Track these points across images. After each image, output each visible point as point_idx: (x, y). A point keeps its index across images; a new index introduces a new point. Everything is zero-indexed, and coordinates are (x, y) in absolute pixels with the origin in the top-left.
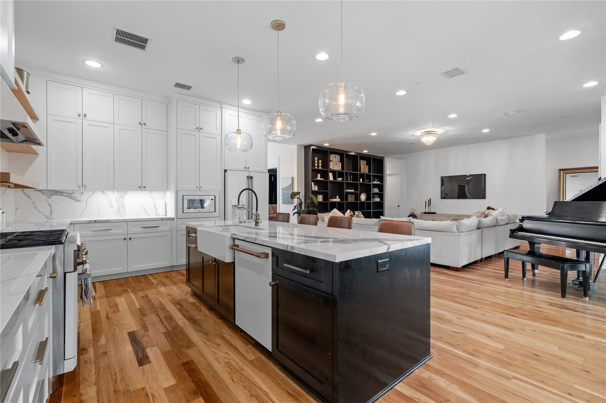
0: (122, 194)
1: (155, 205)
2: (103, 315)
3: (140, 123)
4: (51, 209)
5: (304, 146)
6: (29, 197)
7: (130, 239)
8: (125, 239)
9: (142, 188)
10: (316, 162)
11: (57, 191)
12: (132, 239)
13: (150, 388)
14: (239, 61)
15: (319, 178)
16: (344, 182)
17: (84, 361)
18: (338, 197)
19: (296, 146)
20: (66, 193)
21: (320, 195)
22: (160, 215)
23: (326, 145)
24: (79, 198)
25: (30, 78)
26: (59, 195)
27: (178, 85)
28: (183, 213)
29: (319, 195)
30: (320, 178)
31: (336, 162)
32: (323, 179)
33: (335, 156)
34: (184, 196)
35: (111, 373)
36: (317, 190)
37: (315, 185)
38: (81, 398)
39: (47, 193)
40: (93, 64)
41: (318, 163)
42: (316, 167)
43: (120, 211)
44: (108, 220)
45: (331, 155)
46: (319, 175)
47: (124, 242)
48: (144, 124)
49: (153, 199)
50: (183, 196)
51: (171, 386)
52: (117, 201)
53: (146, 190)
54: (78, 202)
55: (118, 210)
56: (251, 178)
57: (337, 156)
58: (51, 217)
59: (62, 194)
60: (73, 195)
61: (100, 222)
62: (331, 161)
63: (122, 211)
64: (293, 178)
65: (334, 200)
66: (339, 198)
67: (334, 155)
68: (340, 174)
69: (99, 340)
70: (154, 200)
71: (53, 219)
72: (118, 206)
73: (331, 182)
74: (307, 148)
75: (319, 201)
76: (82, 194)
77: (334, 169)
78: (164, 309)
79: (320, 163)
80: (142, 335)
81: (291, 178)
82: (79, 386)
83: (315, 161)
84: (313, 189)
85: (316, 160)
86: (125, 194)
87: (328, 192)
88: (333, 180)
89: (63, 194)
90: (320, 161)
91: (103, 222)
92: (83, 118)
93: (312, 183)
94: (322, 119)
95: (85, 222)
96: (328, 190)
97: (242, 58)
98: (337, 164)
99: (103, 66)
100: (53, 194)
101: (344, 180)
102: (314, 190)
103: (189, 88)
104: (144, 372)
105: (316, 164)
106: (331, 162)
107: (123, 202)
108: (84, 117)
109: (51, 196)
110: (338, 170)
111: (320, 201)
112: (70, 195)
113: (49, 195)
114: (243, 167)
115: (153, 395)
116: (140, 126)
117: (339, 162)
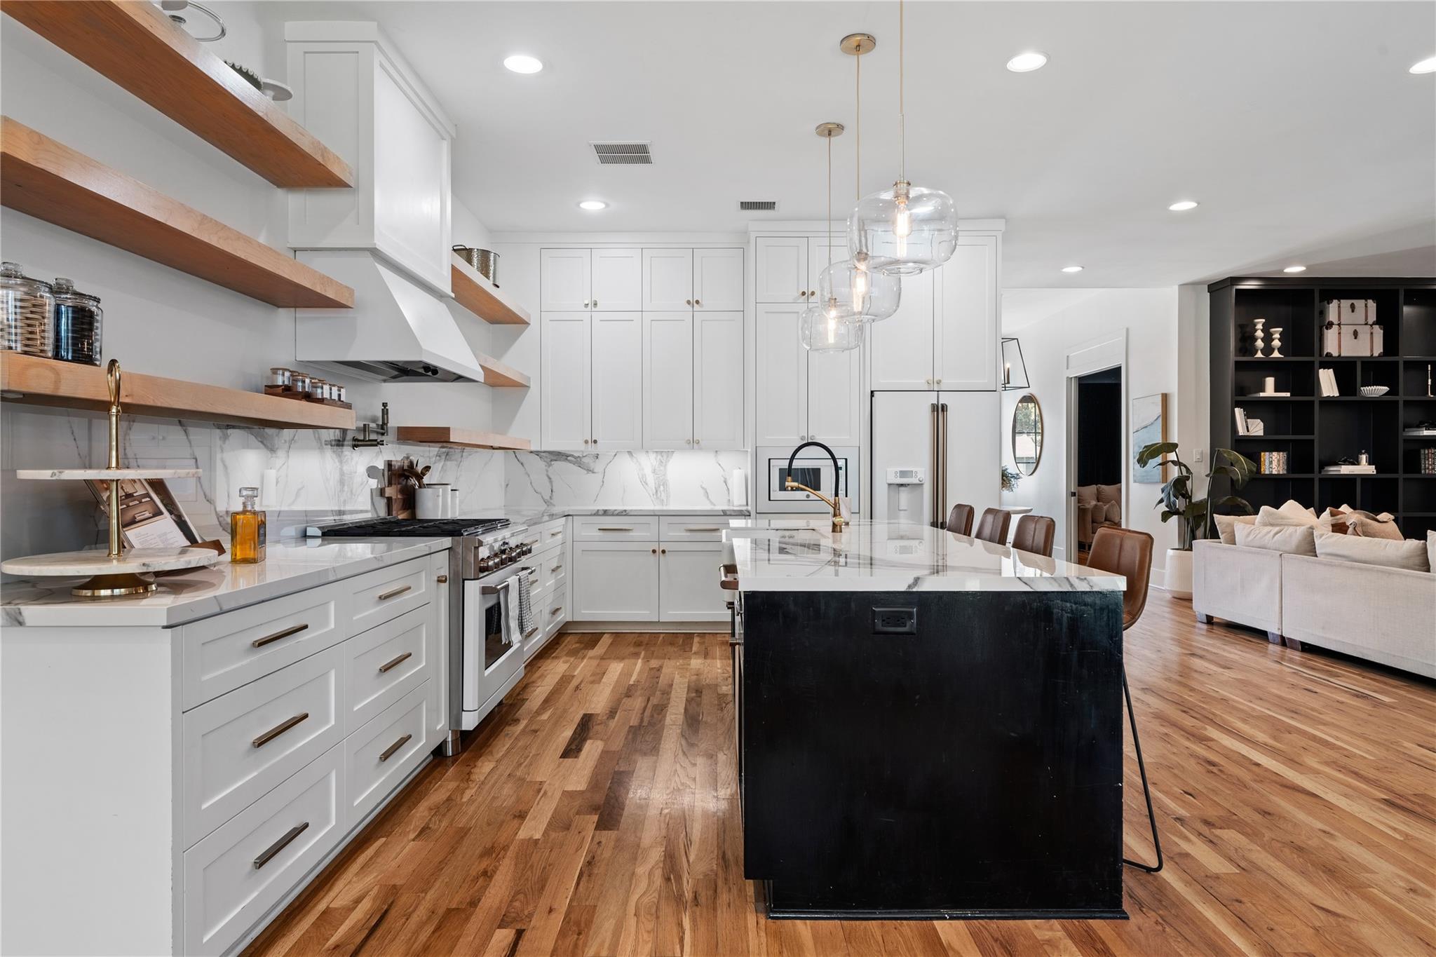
0: (662, 456)
1: (725, 482)
2: (575, 683)
3: (689, 302)
4: (552, 486)
5: (1209, 286)
6: (522, 464)
7: (664, 552)
8: (654, 551)
9: (693, 444)
10: (1259, 334)
11: (559, 453)
12: (667, 552)
13: (549, 784)
14: (830, 131)
15: (1269, 389)
16: (1397, 402)
17: (506, 732)
18: (1364, 458)
19: (1176, 288)
20: (572, 456)
21: (1275, 454)
22: (735, 504)
23: (1295, 270)
24: (592, 466)
25: (499, 260)
26: (563, 461)
27: (746, 206)
28: (770, 500)
29: (1271, 451)
30: (1276, 391)
31: (1352, 328)
32: (1288, 394)
33: (1353, 307)
34: (771, 460)
35: (523, 754)
36: (1261, 433)
37: (1249, 415)
38: (472, 771)
39: (546, 457)
40: (592, 205)
41: (1268, 339)
42: (1259, 355)
43: (659, 494)
44: (625, 511)
45: (1329, 304)
46: (1270, 382)
47: (653, 558)
48: (697, 302)
49: (722, 468)
50: (769, 460)
51: (576, 791)
52: (654, 471)
53: (701, 449)
54: (591, 474)
55: (657, 491)
56: (944, 408)
57: (1360, 304)
58: (552, 501)
59: (566, 459)
60: (584, 460)
61: (613, 515)
62: (1330, 325)
63: (663, 493)
64: (1165, 398)
65: (1346, 470)
66: (1370, 464)
67: (1346, 304)
68: (1375, 370)
69: (542, 714)
70: (724, 470)
71: (554, 505)
72: (655, 483)
73: (1329, 402)
74: (1217, 289)
75: (1267, 472)
76: (597, 458)
77: (1342, 355)
78: (667, 693)
79: (1277, 336)
80: (598, 722)
81: (1159, 398)
82: (480, 757)
83: (1256, 330)
84: (1242, 431)
85: (1260, 326)
86: (668, 457)
87: (1312, 441)
88: (1337, 394)
89: (569, 458)
90: (1277, 332)
91: (617, 515)
92: (593, 309)
93: (1237, 410)
94: (1193, 201)
95: (589, 514)
96: (1313, 434)
97: (834, 123)
98: (1360, 336)
99: (607, 205)
100: (555, 458)
101: (1397, 394)
102: (1246, 434)
103: (770, 206)
104: (559, 766)
105: (1260, 344)
106: (1327, 329)
107: (664, 475)
108: (595, 307)
109: (552, 463)
110: (1368, 354)
111: (1275, 472)
112: (579, 459)
113: (549, 460)
114: (923, 381)
115: (545, 793)
116: (689, 308)
117: (1374, 323)
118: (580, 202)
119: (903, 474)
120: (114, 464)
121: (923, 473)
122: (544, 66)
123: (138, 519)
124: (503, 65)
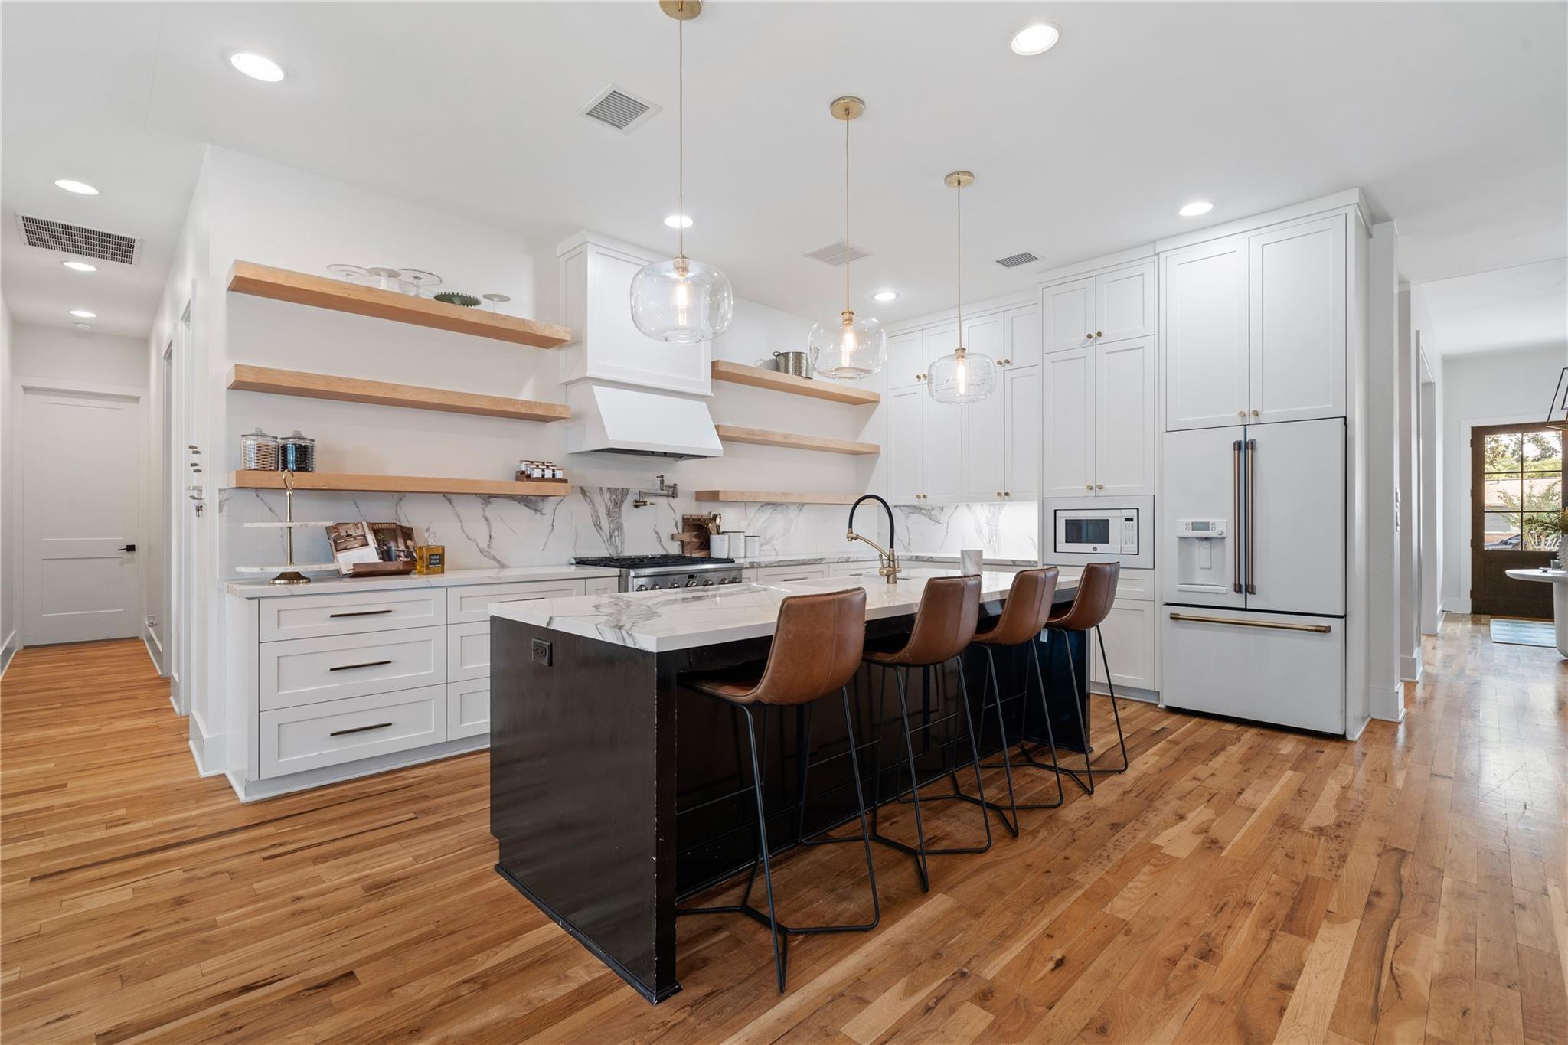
118: (874, 295)
119: (1196, 526)
120: (288, 520)
121: (1223, 523)
122: (694, 221)
123: (349, 547)
124: (665, 225)
